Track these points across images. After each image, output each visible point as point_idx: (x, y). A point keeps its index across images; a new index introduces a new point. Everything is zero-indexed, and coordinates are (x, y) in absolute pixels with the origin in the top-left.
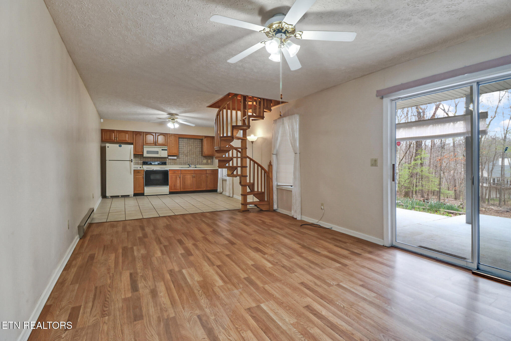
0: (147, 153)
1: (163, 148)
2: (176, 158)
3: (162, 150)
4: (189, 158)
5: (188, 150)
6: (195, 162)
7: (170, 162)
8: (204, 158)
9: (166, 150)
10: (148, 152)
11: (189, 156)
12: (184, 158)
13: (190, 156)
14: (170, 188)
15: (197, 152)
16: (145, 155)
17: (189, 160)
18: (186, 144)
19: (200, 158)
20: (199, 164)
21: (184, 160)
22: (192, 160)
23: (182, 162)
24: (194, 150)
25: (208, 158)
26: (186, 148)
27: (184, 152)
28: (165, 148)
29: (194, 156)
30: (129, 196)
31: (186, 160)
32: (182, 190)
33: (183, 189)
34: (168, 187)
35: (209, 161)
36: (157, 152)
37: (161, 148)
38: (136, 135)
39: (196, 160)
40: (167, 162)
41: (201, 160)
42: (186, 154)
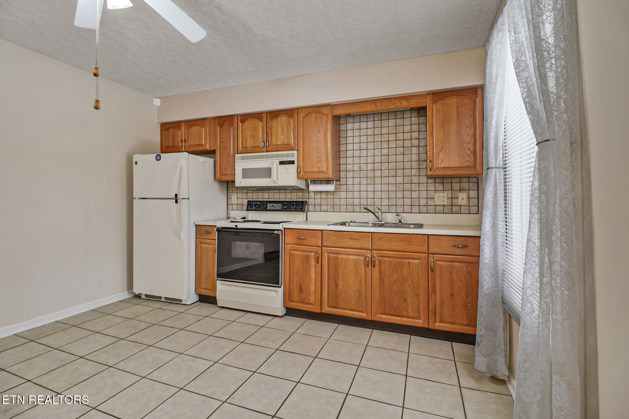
0: (244, 177)
1: (283, 156)
2: (330, 188)
3: (282, 163)
4: (378, 187)
5: (378, 159)
6: (400, 202)
7: (318, 201)
8: (440, 187)
9: (292, 162)
10: (247, 173)
11: (378, 181)
12: (363, 188)
13: (385, 180)
14: (287, 297)
15: (408, 165)
16: (240, 181)
17: (378, 195)
18: (370, 139)
19: (423, 187)
20: (416, 209)
21: (364, 195)
22: (392, 195)
23: (356, 202)
24: (400, 158)
25: (456, 186)
26: (370, 153)
27: (364, 167)
28: (288, 156)
29: (400, 180)
30: (181, 300)
31: (371, 195)
32: (327, 310)
33: (329, 307)
34: (281, 290)
35: (462, 199)
36: (268, 173)
37: (277, 156)
38: (221, 126)
39: (407, 194)
40: (311, 201)
41: (424, 194)
42: (370, 174)
